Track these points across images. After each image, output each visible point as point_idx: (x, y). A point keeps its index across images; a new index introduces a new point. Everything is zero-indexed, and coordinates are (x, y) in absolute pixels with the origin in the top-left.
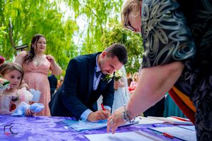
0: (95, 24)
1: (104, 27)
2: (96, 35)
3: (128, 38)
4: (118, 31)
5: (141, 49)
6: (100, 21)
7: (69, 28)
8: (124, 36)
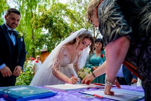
0: (26, 8)
1: (34, 12)
2: (26, 17)
3: (54, 24)
4: (47, 16)
5: (64, 34)
6: (30, 6)
8: (51, 21)
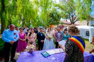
1: (47, 10)
7: (36, 11)
8: (53, 14)
